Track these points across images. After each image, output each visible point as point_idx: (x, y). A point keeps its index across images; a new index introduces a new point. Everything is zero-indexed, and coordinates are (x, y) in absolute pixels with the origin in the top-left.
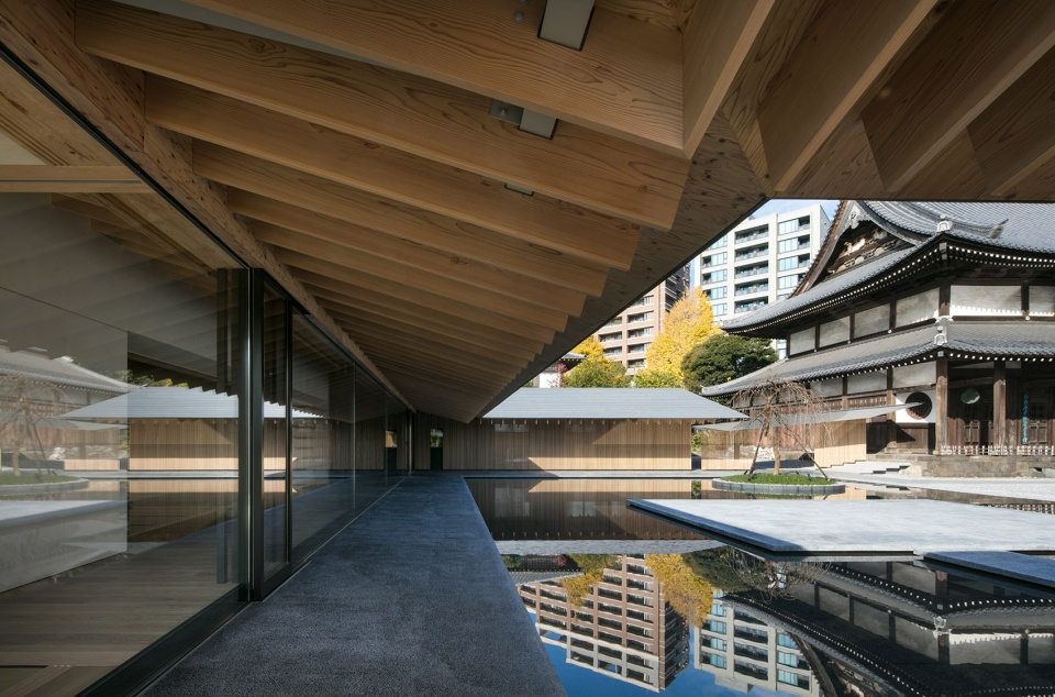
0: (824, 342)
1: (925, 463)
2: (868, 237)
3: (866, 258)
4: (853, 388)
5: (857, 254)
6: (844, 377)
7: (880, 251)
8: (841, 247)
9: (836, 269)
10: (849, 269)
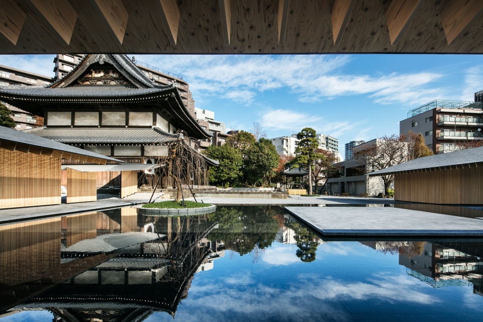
0: (77, 123)
1: (172, 193)
2: (106, 72)
3: (105, 83)
4: (119, 153)
5: (99, 79)
6: (112, 146)
7: (113, 83)
8: (89, 71)
9: (83, 82)
10: (92, 85)
